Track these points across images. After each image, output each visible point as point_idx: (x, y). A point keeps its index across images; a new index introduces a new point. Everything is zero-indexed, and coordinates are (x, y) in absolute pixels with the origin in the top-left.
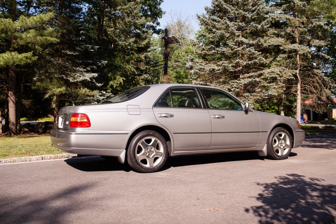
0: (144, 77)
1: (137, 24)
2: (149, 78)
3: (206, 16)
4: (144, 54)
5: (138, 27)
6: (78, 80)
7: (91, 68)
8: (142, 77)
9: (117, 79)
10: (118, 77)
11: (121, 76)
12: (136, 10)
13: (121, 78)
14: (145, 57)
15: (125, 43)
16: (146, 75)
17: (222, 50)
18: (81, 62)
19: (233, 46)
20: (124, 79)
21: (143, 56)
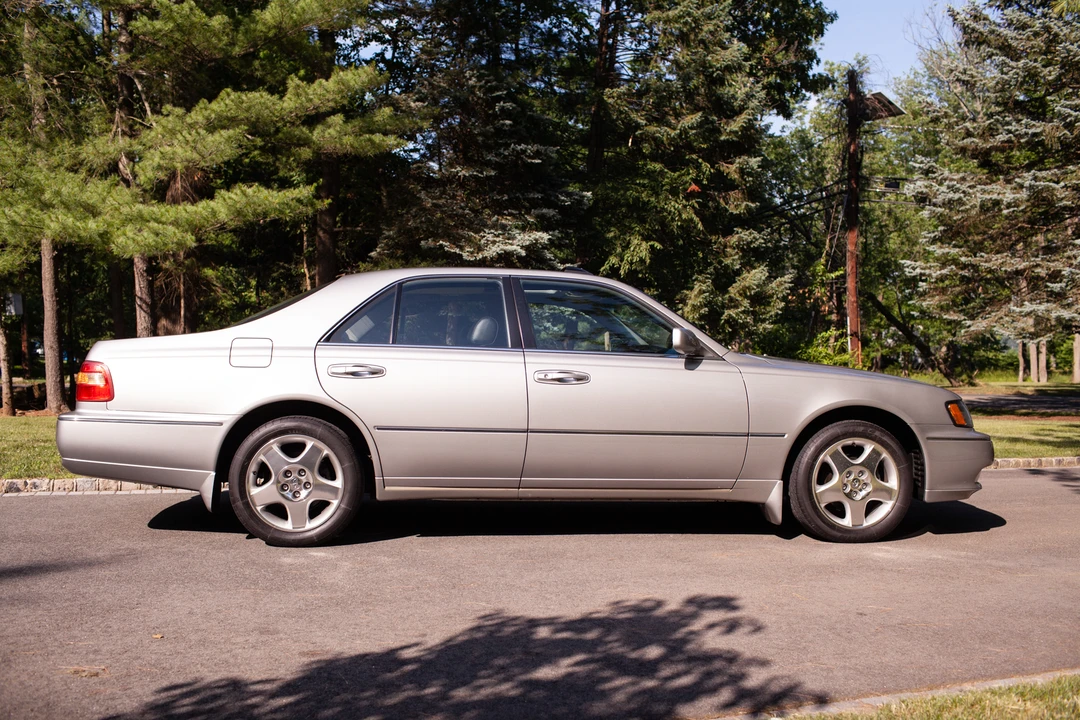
0: (740, 237)
1: (711, 67)
2: (757, 243)
3: (984, 12)
4: (738, 160)
5: (715, 75)
6: (486, 254)
7: (537, 217)
8: (733, 239)
9: (632, 249)
10: (636, 242)
11: (646, 238)
12: (714, 22)
13: (644, 243)
14: (742, 171)
15: (668, 130)
16: (747, 233)
17: (1030, 132)
18: (506, 198)
19: (1069, 111)
20: (658, 246)
21: (733, 167)
